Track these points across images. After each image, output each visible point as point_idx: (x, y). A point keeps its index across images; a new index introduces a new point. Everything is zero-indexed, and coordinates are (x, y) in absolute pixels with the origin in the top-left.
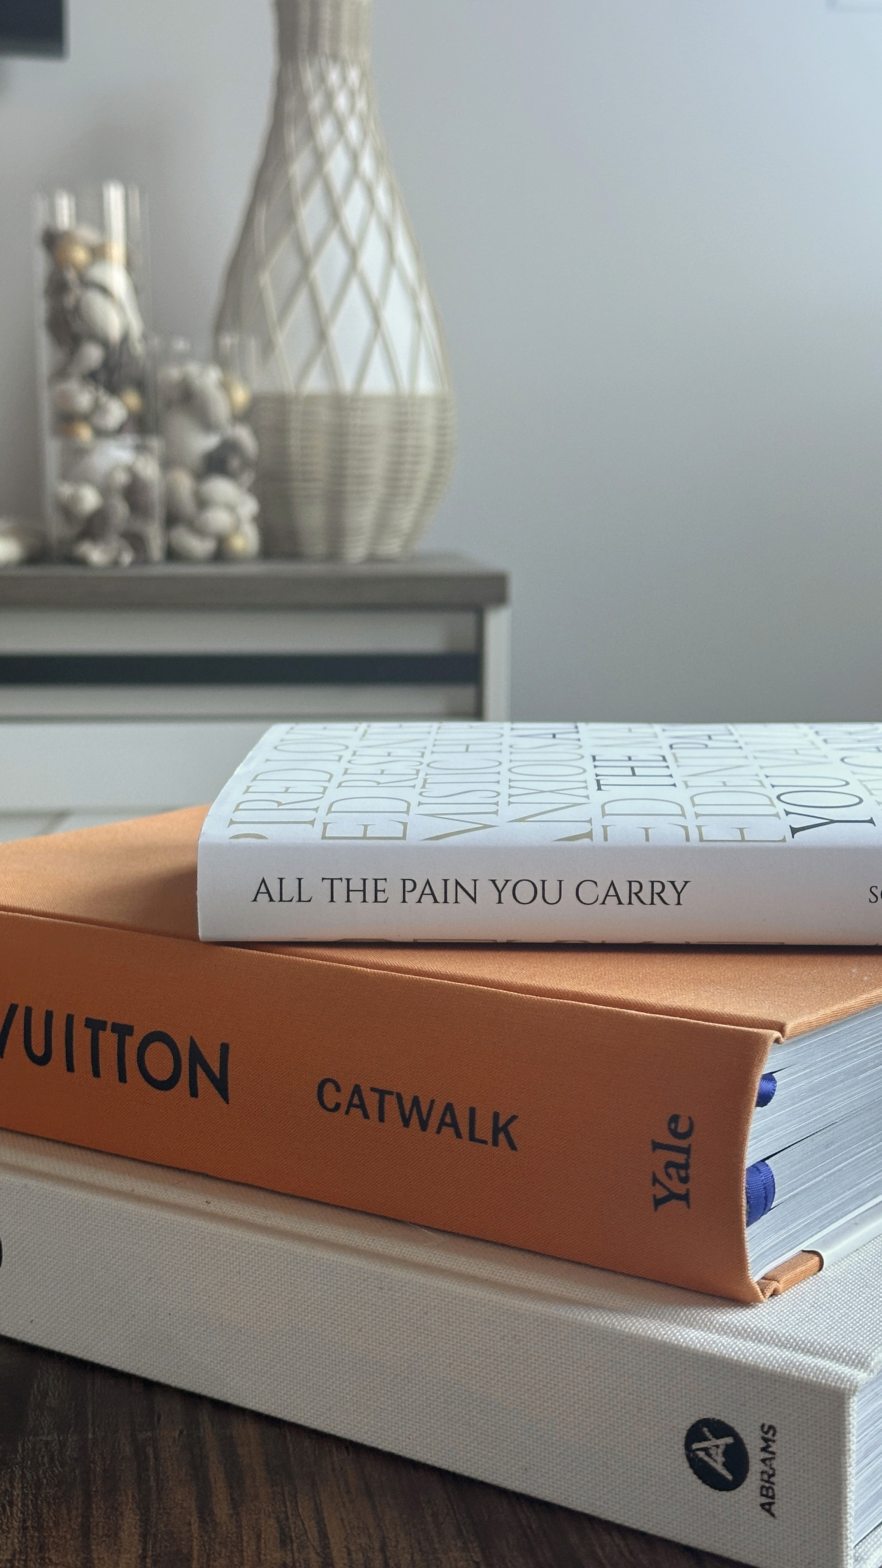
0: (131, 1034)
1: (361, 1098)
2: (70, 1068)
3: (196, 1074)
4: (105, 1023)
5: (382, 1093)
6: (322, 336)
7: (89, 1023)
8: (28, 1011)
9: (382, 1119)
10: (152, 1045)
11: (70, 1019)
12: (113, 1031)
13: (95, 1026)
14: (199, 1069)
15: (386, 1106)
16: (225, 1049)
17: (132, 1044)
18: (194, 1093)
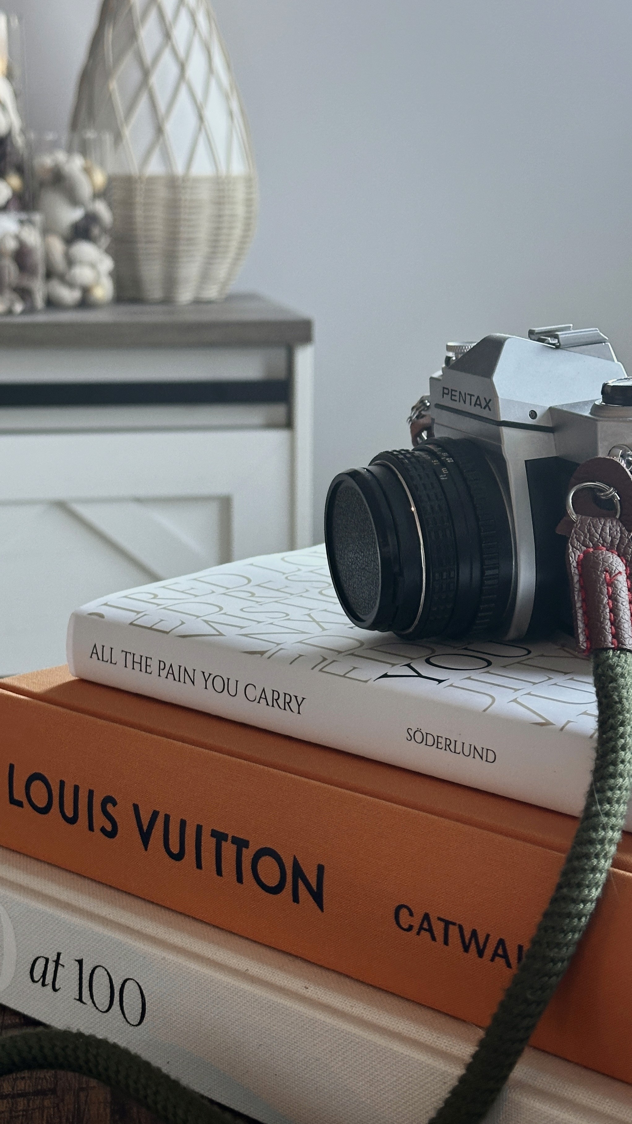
0: (247, 847)
1: (429, 924)
2: (199, 866)
3: (297, 884)
4: (227, 835)
5: (447, 924)
6: (159, 130)
7: (214, 833)
8: (167, 817)
9: (446, 943)
10: (263, 858)
11: (199, 828)
12: (233, 842)
13: (219, 837)
14: (300, 882)
15: (450, 933)
16: (321, 869)
17: (248, 855)
18: (296, 899)
